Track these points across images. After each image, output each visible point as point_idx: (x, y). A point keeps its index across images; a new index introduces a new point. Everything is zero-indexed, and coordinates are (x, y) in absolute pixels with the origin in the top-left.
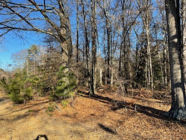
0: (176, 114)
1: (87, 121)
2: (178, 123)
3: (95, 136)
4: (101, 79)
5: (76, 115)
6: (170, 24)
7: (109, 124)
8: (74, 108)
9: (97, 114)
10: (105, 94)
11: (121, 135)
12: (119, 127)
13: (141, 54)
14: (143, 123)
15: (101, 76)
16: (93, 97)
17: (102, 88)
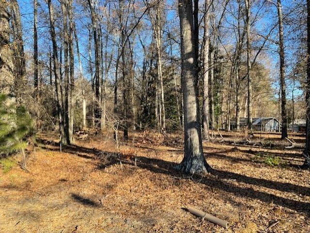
0: (190, 166)
1: (52, 192)
2: (191, 179)
3: (63, 215)
4: (85, 117)
5: (31, 183)
6: (184, 35)
7: (90, 193)
8: (28, 172)
9: (72, 178)
10: (90, 144)
11: (109, 207)
12: (107, 196)
13: (149, 78)
14: (144, 185)
15: (85, 112)
16: (68, 150)
17: (86, 134)
